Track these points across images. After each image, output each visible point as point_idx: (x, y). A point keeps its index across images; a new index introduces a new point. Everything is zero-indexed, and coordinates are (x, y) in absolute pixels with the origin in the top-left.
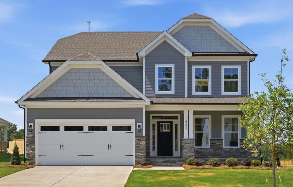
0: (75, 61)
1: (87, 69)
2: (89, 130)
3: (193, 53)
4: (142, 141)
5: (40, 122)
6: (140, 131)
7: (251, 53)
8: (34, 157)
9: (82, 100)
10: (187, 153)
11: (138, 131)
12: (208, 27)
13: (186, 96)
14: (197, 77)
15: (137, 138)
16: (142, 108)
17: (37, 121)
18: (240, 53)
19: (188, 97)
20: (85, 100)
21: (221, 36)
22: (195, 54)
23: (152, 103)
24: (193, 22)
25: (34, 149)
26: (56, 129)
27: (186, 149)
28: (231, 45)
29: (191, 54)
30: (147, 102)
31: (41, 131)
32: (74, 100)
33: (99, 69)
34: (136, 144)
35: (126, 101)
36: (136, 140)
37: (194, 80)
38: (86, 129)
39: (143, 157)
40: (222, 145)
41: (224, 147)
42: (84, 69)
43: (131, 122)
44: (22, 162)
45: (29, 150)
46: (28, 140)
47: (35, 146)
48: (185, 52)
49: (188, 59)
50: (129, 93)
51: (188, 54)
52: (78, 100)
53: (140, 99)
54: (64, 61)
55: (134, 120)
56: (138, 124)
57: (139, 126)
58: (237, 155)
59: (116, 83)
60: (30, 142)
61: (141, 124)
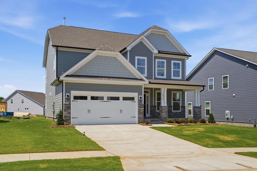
0: (101, 51)
1: (107, 57)
2: (107, 100)
3: (159, 51)
4: (142, 107)
5: (74, 93)
6: (141, 101)
7: (188, 55)
8: (70, 119)
9: (106, 79)
10: (164, 115)
11: (140, 101)
12: (164, 36)
13: (153, 78)
14: (158, 67)
15: (139, 106)
16: (142, 86)
17: (72, 92)
18: (181, 53)
19: (154, 79)
20: (108, 79)
21: (171, 42)
22: (160, 52)
23: (150, 83)
24: (157, 31)
25: (70, 113)
26: (85, 98)
27: (163, 112)
28: (177, 48)
29: (157, 52)
30: (147, 82)
31: (74, 99)
32: (100, 78)
33: (116, 58)
34: (139, 110)
35: (134, 80)
36: (138, 107)
37: (156, 68)
38: (105, 99)
39: (143, 118)
40: (172, 109)
41: (173, 111)
42: (106, 56)
43: (135, 95)
44: (65, 123)
45: (66, 113)
46: (65, 106)
47: (70, 110)
48: (154, 50)
49: (154, 54)
50: (134, 75)
51: (155, 51)
52: (103, 78)
53: (141, 80)
54: (94, 50)
55: (137, 94)
56: (140, 96)
57: (140, 97)
58: (179, 116)
59: (126, 68)
60: (67, 108)
61: (141, 96)
